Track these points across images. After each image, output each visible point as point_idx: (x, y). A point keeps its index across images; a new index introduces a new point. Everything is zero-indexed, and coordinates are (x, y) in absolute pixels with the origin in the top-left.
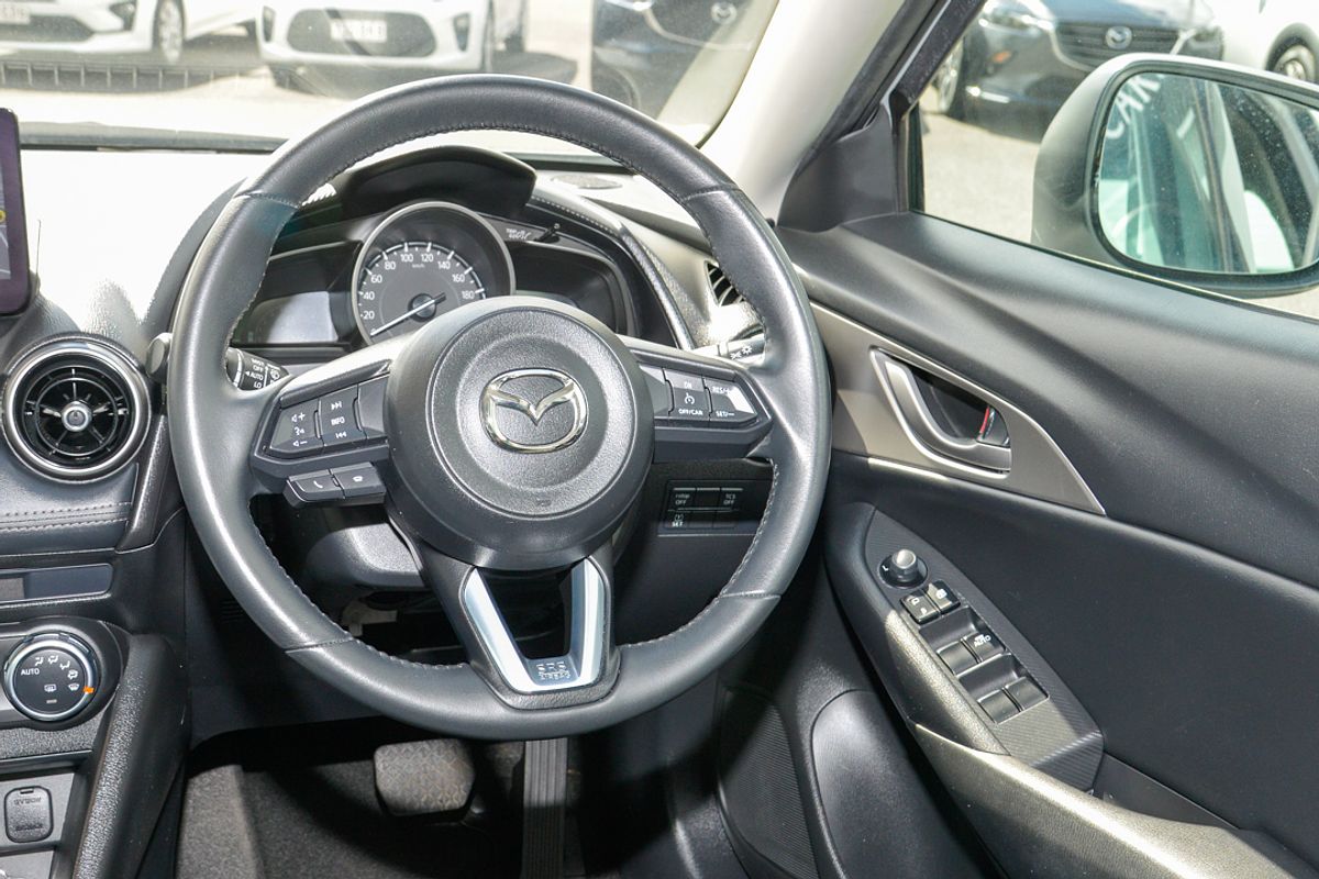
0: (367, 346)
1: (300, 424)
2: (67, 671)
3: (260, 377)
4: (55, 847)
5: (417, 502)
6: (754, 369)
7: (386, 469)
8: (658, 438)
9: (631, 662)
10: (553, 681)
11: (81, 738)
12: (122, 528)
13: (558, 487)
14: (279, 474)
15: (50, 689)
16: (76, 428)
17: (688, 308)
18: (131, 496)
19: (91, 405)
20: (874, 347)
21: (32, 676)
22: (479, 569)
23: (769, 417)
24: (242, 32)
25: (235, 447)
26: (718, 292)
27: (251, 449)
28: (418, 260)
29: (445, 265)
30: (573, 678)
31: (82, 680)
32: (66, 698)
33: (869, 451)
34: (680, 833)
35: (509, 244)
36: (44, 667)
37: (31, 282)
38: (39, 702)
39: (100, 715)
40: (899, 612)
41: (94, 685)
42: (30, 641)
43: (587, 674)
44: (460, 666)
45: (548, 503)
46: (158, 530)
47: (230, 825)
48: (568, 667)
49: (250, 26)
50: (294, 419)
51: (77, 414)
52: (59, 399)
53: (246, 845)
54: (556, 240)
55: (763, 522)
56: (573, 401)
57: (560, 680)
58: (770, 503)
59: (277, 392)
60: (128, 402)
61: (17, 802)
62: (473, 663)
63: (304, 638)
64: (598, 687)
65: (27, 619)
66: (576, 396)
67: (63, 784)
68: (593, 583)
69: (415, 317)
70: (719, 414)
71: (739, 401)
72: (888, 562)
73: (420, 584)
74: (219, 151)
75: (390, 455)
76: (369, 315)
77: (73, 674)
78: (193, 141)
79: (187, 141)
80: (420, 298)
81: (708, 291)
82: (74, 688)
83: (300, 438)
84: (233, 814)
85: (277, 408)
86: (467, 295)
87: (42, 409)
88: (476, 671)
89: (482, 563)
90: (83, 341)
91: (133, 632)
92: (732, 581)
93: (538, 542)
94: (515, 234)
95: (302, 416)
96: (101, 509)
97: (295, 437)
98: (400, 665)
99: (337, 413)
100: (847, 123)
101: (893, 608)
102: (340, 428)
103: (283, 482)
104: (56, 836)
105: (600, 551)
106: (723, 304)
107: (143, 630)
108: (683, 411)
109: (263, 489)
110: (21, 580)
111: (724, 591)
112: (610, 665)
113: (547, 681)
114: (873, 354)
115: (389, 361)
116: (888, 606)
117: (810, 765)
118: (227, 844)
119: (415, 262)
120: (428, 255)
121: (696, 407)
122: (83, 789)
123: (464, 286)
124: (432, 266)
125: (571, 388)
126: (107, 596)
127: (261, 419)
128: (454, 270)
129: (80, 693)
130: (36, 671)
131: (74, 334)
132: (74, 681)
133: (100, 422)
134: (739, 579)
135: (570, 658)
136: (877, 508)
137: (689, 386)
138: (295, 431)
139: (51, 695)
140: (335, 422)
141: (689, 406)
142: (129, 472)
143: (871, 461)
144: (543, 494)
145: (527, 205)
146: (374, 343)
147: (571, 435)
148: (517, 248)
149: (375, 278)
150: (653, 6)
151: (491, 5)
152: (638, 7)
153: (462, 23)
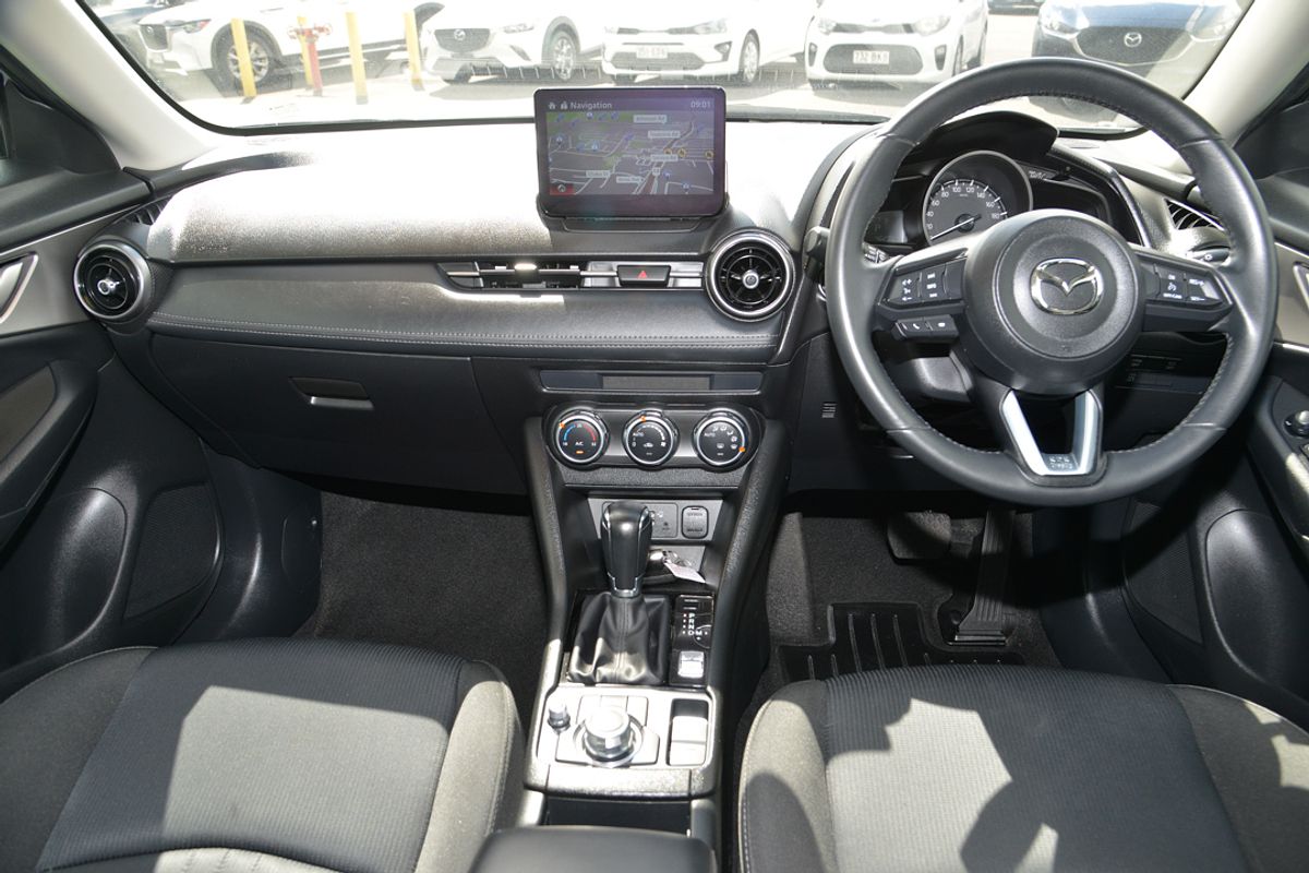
0: (929, 246)
1: (908, 286)
2: (730, 437)
3: (873, 258)
4: (707, 544)
5: (980, 343)
6: (1222, 269)
7: (960, 320)
8: (1148, 313)
9: (1116, 463)
10: (1060, 469)
11: (734, 479)
12: (772, 351)
13: (1077, 339)
14: (891, 318)
15: (720, 446)
16: (752, 287)
17: (1155, 230)
18: (780, 331)
19: (760, 274)
20: (1298, 263)
21: (711, 438)
22: (1015, 391)
23: (1230, 303)
24: (794, 60)
25: (868, 298)
26: (1176, 220)
27: (876, 301)
28: (964, 191)
29: (981, 195)
30: (1075, 468)
31: (738, 443)
32: (729, 453)
33: (1285, 338)
34: (1090, 598)
35: (1031, 181)
36: (717, 433)
37: (725, 197)
38: (712, 453)
39: (746, 466)
40: (1298, 455)
41: (746, 447)
42: (710, 416)
43: (1083, 467)
44: (998, 453)
45: (1069, 350)
46: (793, 354)
47: (793, 550)
48: (1072, 461)
49: (800, 56)
50: (904, 283)
51: (751, 278)
52: (742, 268)
53: (802, 563)
54: (1065, 178)
55: (1217, 377)
56: (1093, 282)
57: (1065, 469)
58: (1223, 364)
59: (893, 266)
60: (782, 273)
61: (689, 514)
62: (1006, 451)
63: (901, 424)
64: (1091, 477)
65: (709, 403)
66: (1096, 277)
67: (716, 506)
68: (1091, 406)
69: (959, 229)
70: (1194, 299)
71: (1209, 292)
72: (1292, 418)
73: (967, 400)
74: (824, 122)
75: (964, 310)
76: (930, 226)
77: (734, 439)
78: (808, 116)
79: (804, 116)
80: (965, 217)
81: (1168, 219)
82: (734, 447)
83: (908, 295)
84: (794, 544)
85: (895, 275)
86: (994, 216)
87: (730, 274)
88: (1007, 455)
89: (1017, 387)
90: (758, 233)
91: (768, 418)
92: (1191, 416)
93: (1056, 376)
94: (1034, 174)
95: (909, 281)
96: (759, 339)
97: (904, 295)
98: (959, 448)
99: (931, 281)
100: (1293, 98)
101: (1293, 451)
102: (933, 291)
103: (893, 324)
104: (709, 537)
105: (1097, 387)
106: (1180, 228)
107: (774, 417)
108: (1166, 295)
109: (879, 327)
110: (708, 379)
111: (1184, 423)
112: (1100, 463)
113: (1057, 469)
114: (1296, 268)
115: (965, 249)
116: (1289, 450)
117: (1203, 558)
118: (790, 561)
119: (962, 193)
120: (971, 188)
121: (1176, 293)
122: (731, 511)
123: (994, 210)
124: (973, 196)
125: (1092, 273)
126: (758, 393)
127: (884, 282)
128: (987, 199)
129: (737, 450)
130: (713, 435)
131: (752, 228)
132: (734, 443)
133: (763, 285)
134: (1196, 415)
135: (1073, 455)
136: (1285, 380)
137: (1172, 277)
138: (904, 290)
139: (720, 451)
140: (930, 287)
141: (1171, 292)
142: (778, 318)
143: (1285, 346)
144: (1067, 343)
145: (1048, 154)
146: (934, 245)
147: (1088, 306)
148: (1035, 183)
149: (935, 203)
150: (1078, 37)
151: (961, 39)
152: (1068, 37)
153: (941, 52)
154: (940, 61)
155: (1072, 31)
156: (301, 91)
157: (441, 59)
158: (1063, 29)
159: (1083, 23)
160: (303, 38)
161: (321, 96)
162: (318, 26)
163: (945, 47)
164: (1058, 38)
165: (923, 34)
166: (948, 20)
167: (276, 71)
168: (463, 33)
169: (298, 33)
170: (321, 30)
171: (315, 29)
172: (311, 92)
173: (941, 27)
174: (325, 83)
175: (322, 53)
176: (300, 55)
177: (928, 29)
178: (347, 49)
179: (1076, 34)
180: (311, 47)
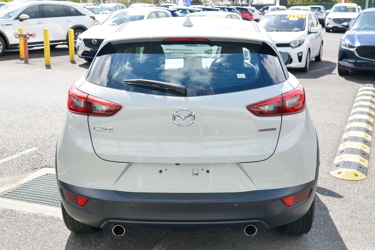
150: (356, 50)
151: (309, 49)
152: (352, 50)
153: (300, 55)
154: (300, 59)
155: (353, 47)
156: (18, 61)
157: (85, 52)
158: (350, 46)
159: (357, 44)
160: (22, 38)
161: (28, 63)
162: (29, 33)
163: (302, 53)
164: (348, 50)
165: (292, 47)
166: (303, 42)
167: (6, 50)
168: (96, 41)
169: (20, 36)
170: (31, 35)
171: (28, 35)
172: (23, 62)
173: (300, 45)
174: (30, 58)
175: (29, 44)
176: (18, 45)
177: (295, 45)
178: (42, 43)
179: (355, 49)
180: (25, 42)
